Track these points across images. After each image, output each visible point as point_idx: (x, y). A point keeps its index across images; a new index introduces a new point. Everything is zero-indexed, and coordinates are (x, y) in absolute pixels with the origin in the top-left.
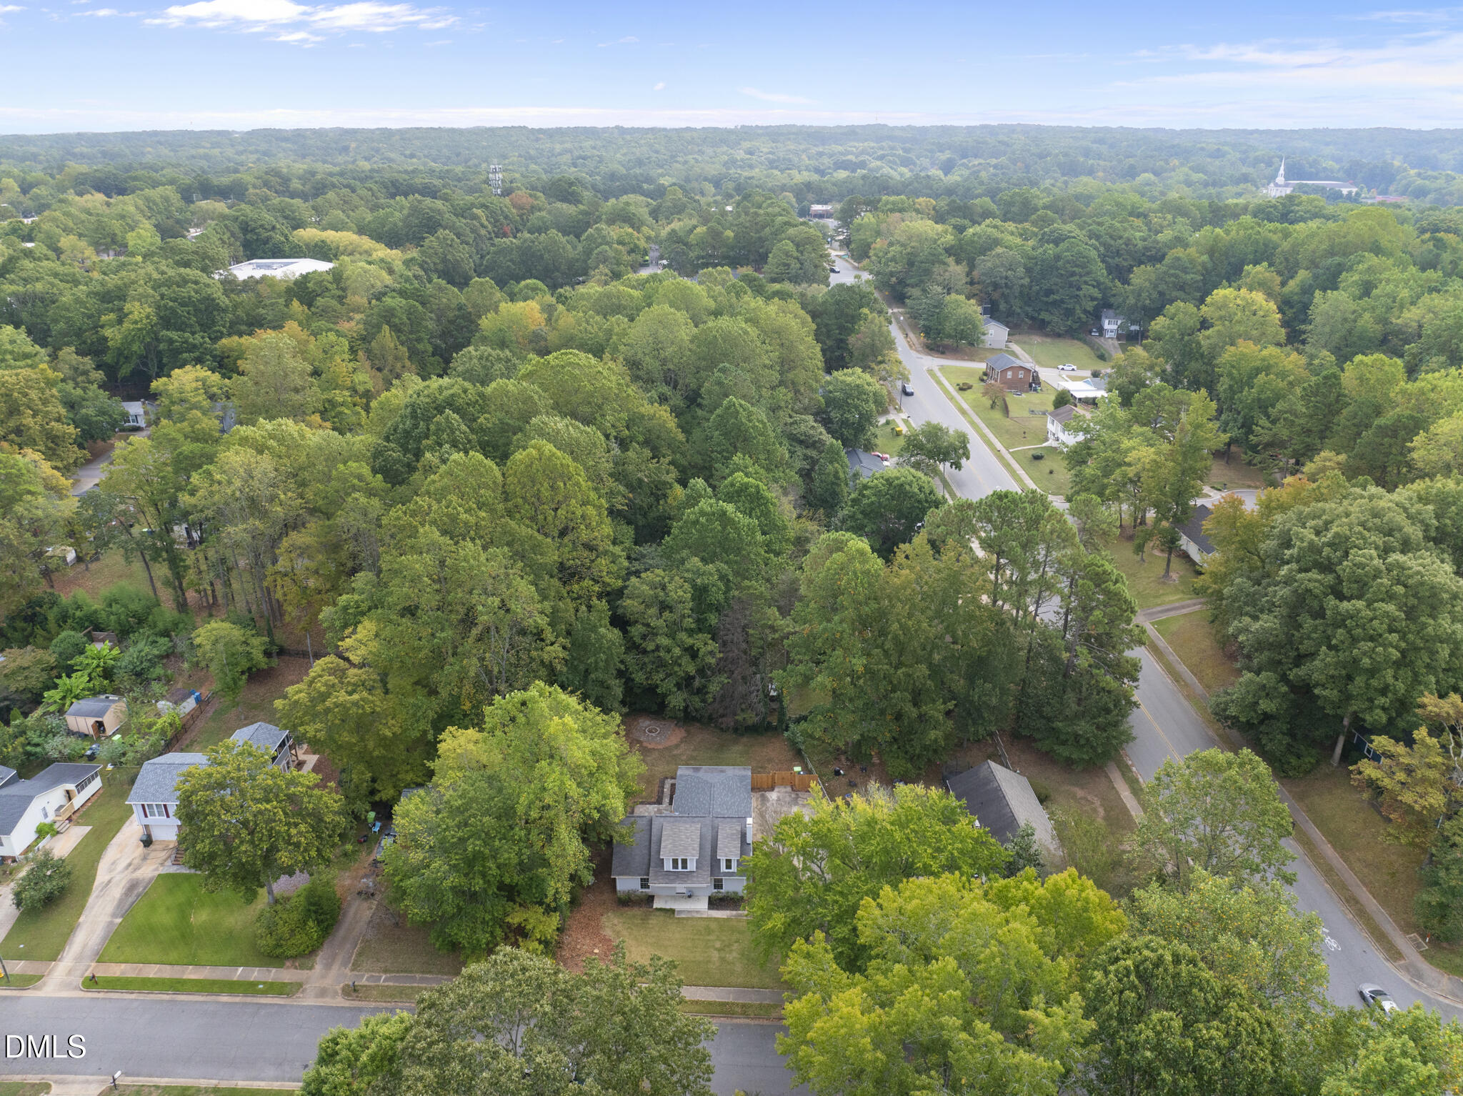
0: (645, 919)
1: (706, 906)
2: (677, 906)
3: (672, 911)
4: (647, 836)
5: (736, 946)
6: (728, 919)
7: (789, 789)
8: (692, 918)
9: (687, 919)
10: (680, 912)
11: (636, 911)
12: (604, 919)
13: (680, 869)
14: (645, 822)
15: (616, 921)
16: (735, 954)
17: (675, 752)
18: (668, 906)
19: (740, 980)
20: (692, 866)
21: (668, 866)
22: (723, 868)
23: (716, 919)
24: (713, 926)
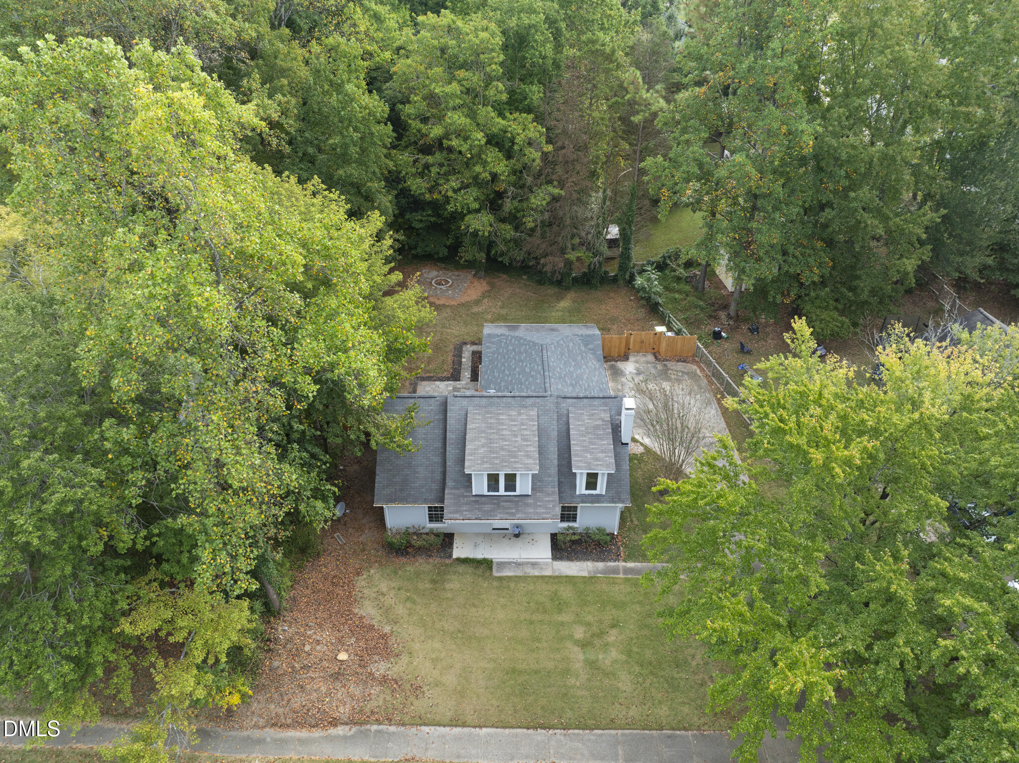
0: (437, 582)
1: (549, 555)
2: (498, 553)
3: (487, 564)
4: (438, 432)
5: (613, 636)
6: (591, 580)
7: (651, 358)
8: (525, 578)
9: (517, 579)
10: (502, 565)
11: (423, 565)
12: (361, 582)
13: (502, 491)
14: (434, 406)
15: (384, 586)
16: (614, 654)
17: (475, 309)
18: (479, 555)
19: (633, 712)
20: (523, 486)
21: (480, 486)
22: (581, 488)
23: (570, 579)
24: (566, 593)
